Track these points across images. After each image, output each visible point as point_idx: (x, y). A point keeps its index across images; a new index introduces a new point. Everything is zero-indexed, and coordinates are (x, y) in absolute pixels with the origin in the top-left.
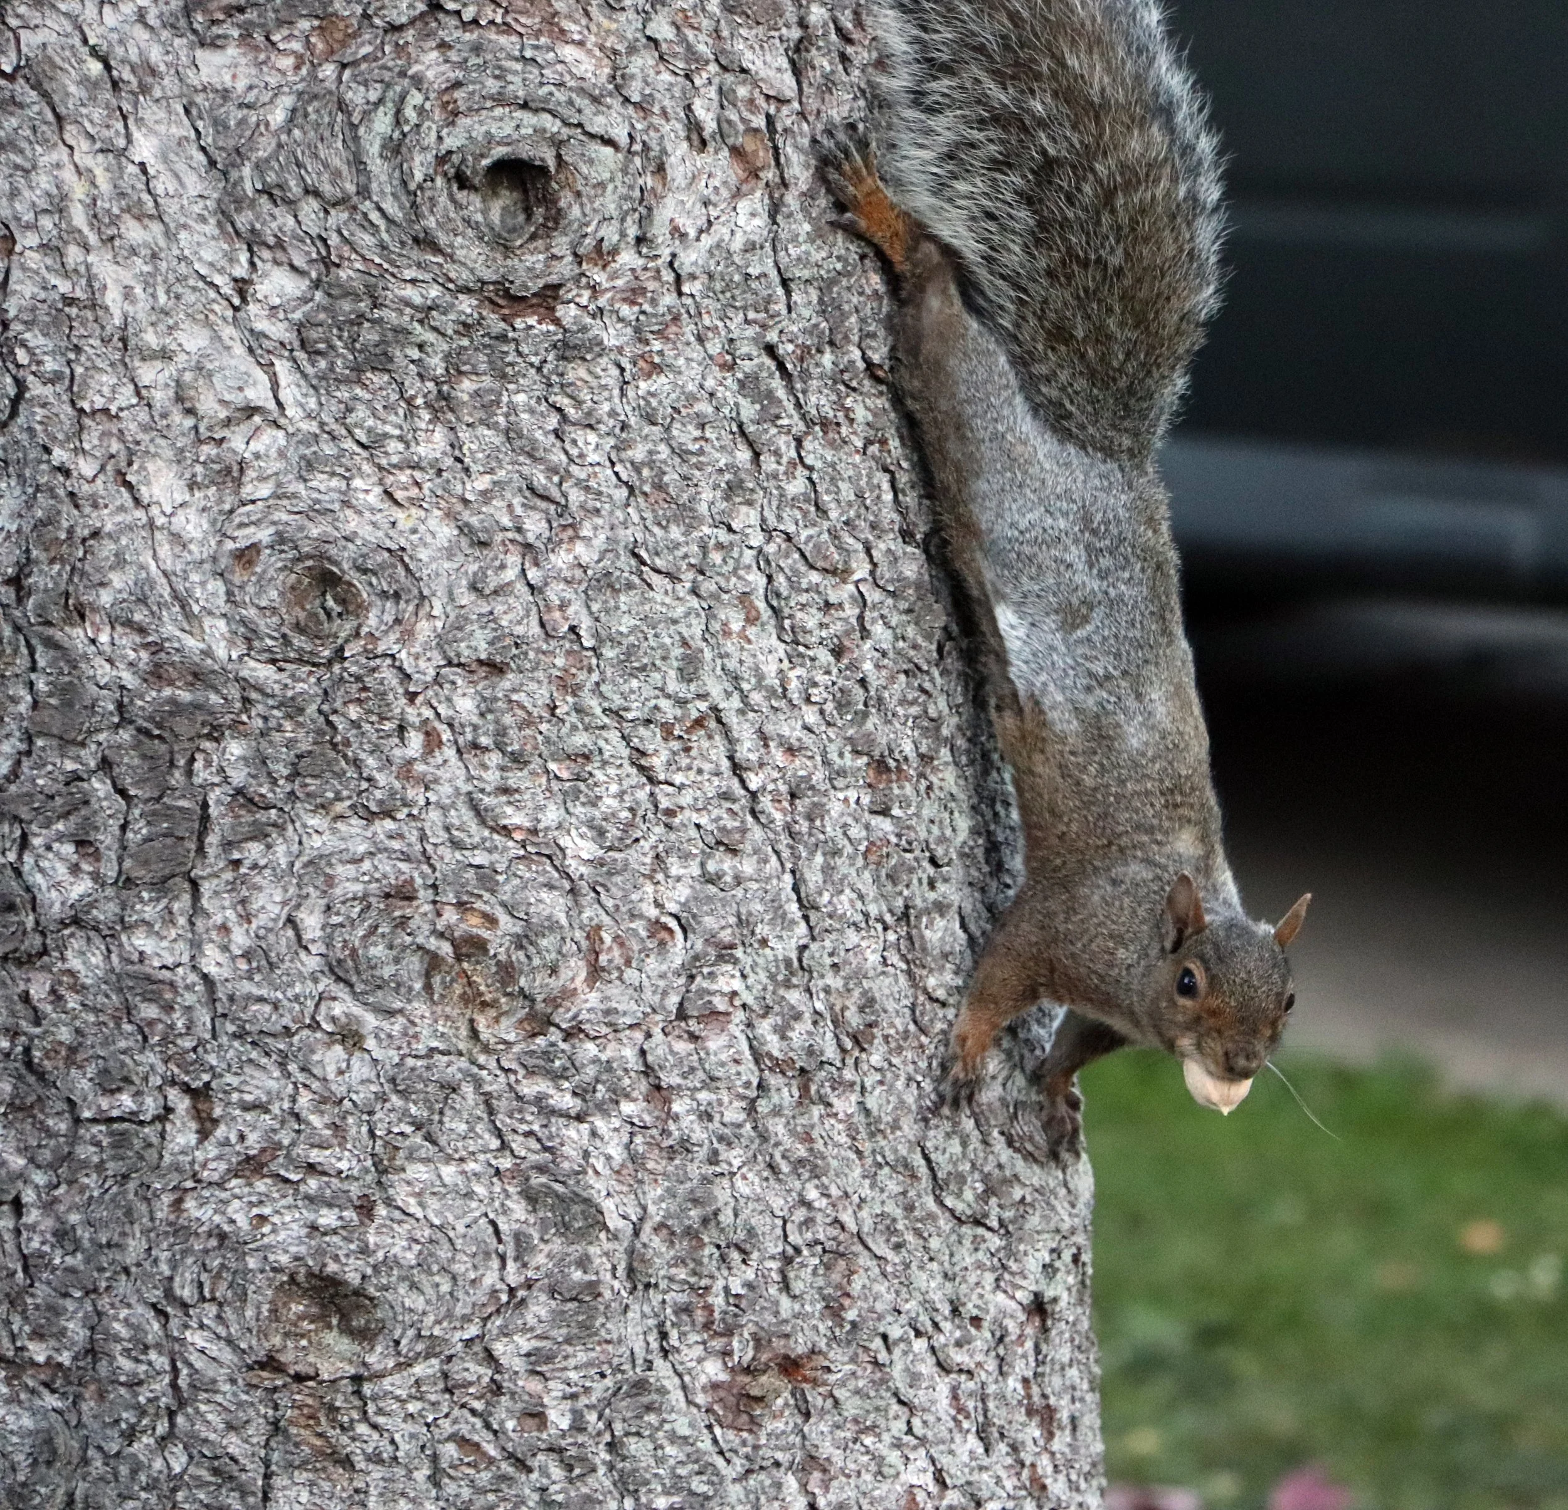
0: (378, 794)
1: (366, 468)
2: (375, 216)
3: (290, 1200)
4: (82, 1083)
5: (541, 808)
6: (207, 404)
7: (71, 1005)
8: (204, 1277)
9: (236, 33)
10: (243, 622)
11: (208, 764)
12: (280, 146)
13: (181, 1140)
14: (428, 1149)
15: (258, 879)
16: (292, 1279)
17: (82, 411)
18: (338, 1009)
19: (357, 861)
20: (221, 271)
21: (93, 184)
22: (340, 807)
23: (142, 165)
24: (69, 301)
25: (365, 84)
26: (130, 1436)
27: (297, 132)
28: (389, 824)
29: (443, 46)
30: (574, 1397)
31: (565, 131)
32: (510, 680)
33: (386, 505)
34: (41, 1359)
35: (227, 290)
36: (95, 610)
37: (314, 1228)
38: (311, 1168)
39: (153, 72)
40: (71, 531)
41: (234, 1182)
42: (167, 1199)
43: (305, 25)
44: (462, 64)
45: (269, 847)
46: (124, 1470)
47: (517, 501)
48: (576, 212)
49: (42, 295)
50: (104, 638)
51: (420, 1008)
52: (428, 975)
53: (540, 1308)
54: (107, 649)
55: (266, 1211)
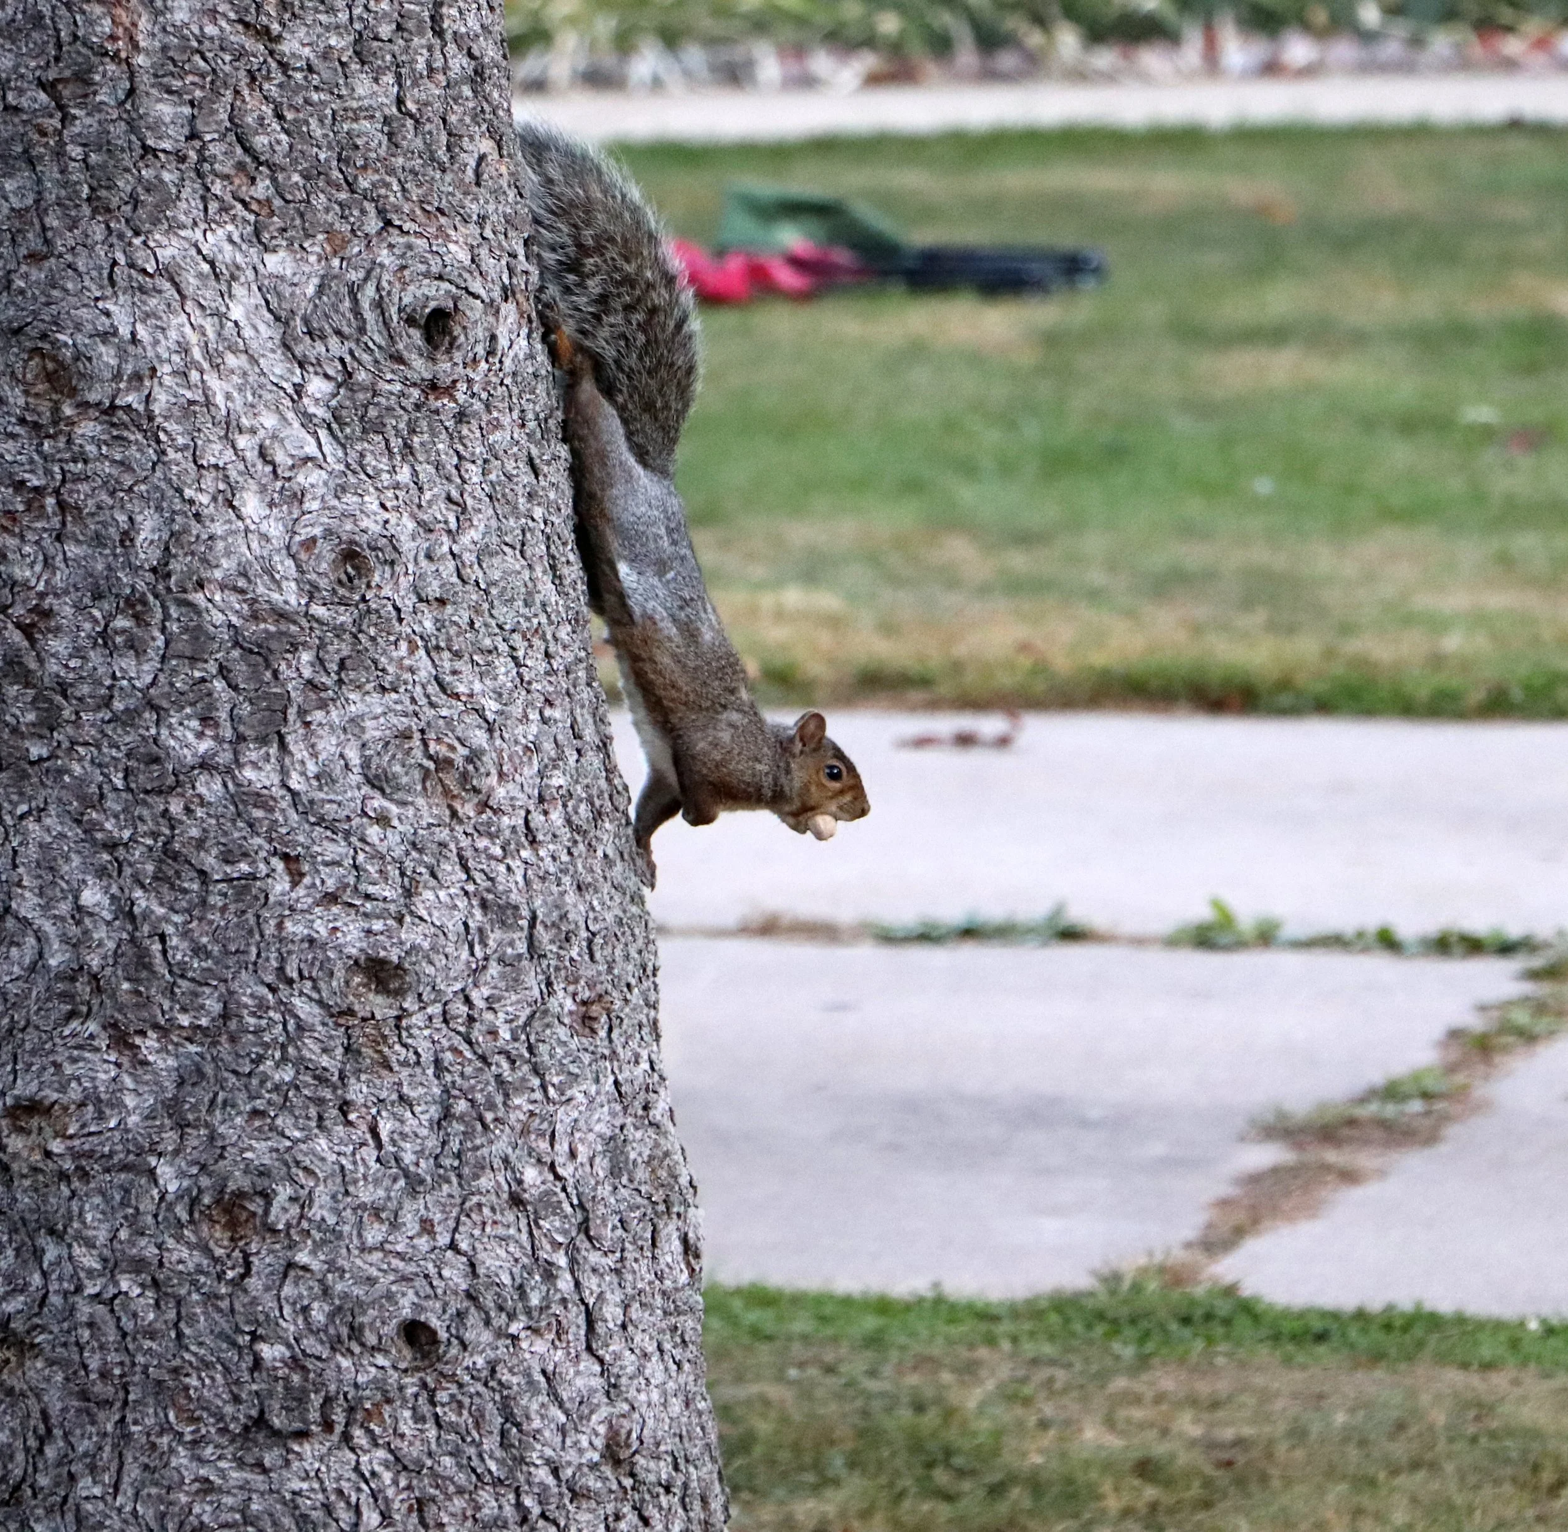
0: (389, 678)
1: (372, 490)
2: (371, 344)
3: (353, 916)
4: (210, 860)
5: (471, 682)
6: (280, 457)
7: (199, 815)
8: (302, 965)
9: (284, 243)
10: (309, 582)
11: (289, 666)
12: (316, 306)
13: (278, 888)
14: (433, 882)
15: (321, 732)
16: (356, 962)
17: (202, 466)
18: (376, 804)
19: (376, 718)
20: (286, 381)
21: (204, 334)
22: (369, 687)
23: (236, 323)
24: (191, 403)
25: (355, 269)
26: (259, 1060)
27: (325, 298)
28: (394, 696)
29: (391, 246)
30: (511, 1021)
31: (459, 292)
32: (449, 609)
33: (381, 511)
34: (186, 1024)
35: (290, 391)
36: (209, 581)
37: (369, 932)
38: (368, 897)
39: (238, 268)
40: (198, 537)
41: (317, 909)
42: (272, 922)
43: (320, 237)
44: (403, 256)
45: (328, 712)
46: (255, 1082)
47: (443, 506)
48: (462, 338)
49: (173, 400)
50: (217, 597)
51: (420, 801)
52: (424, 781)
53: (494, 969)
54: (220, 603)
55: (338, 924)
